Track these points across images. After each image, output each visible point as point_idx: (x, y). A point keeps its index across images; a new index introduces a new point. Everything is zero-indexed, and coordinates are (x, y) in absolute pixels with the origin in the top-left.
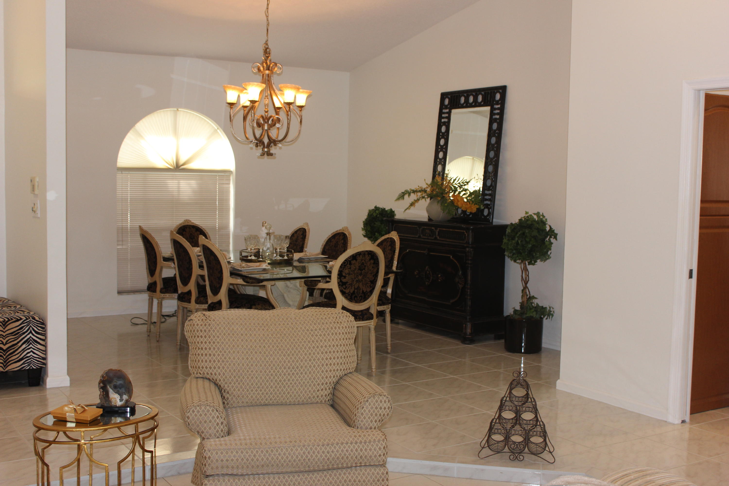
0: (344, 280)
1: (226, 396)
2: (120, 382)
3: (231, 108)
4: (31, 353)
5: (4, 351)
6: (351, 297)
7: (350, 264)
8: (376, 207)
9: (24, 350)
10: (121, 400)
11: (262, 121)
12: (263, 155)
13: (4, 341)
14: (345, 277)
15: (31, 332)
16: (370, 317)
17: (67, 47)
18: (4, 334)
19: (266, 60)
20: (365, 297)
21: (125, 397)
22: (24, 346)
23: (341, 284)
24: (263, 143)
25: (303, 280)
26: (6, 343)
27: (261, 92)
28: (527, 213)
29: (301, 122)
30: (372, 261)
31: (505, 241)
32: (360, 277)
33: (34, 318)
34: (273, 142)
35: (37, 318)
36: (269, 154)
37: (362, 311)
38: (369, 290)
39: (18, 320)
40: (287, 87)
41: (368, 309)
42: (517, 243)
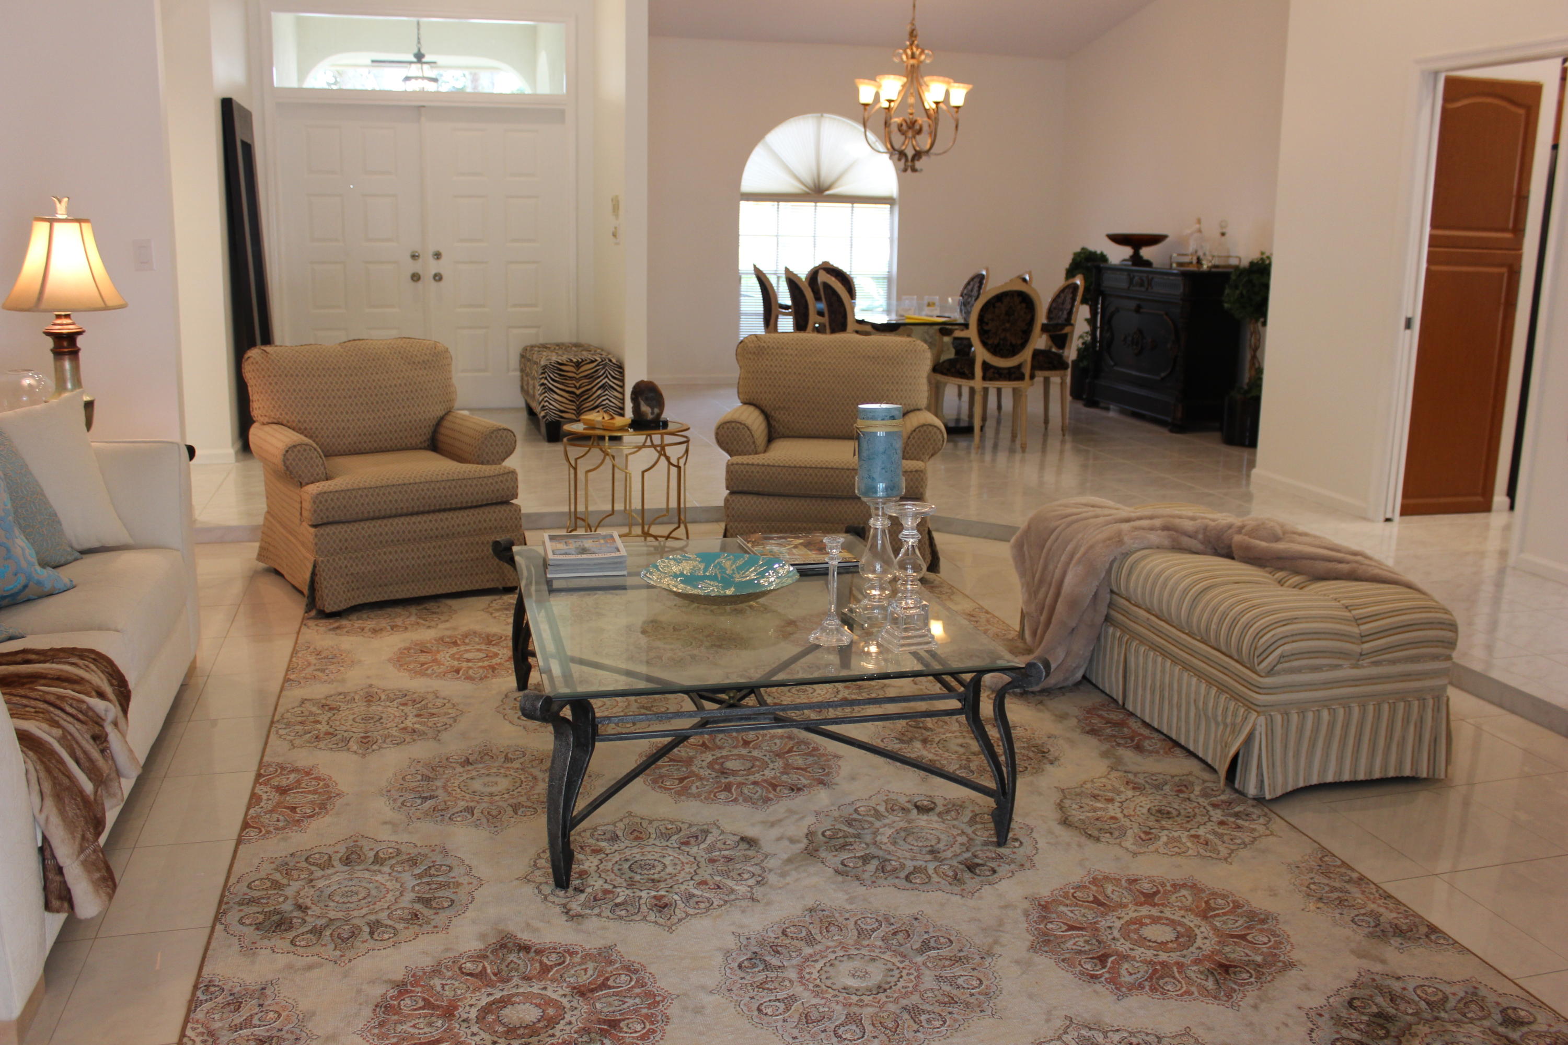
0: (986, 328)
1: (773, 423)
2: (651, 395)
3: (865, 109)
4: (607, 401)
5: (577, 396)
6: (995, 350)
7: (994, 307)
8: (1083, 249)
9: (599, 397)
10: (652, 413)
11: (904, 127)
12: (905, 170)
13: (578, 385)
14: (987, 324)
15: (607, 377)
16: (1021, 377)
17: (651, 33)
18: (578, 377)
19: (911, 44)
20: (1014, 351)
21: (656, 411)
22: (599, 392)
23: (983, 333)
24: (906, 156)
25: (938, 327)
26: (580, 387)
27: (903, 86)
28: (1262, 253)
29: (957, 127)
30: (1024, 305)
31: (1227, 291)
32: (1008, 325)
33: (610, 361)
34: (918, 155)
35: (614, 361)
36: (914, 170)
37: (1009, 369)
38: (1019, 342)
39: (592, 362)
40: (933, 80)
41: (1019, 366)
42: (1241, 294)
